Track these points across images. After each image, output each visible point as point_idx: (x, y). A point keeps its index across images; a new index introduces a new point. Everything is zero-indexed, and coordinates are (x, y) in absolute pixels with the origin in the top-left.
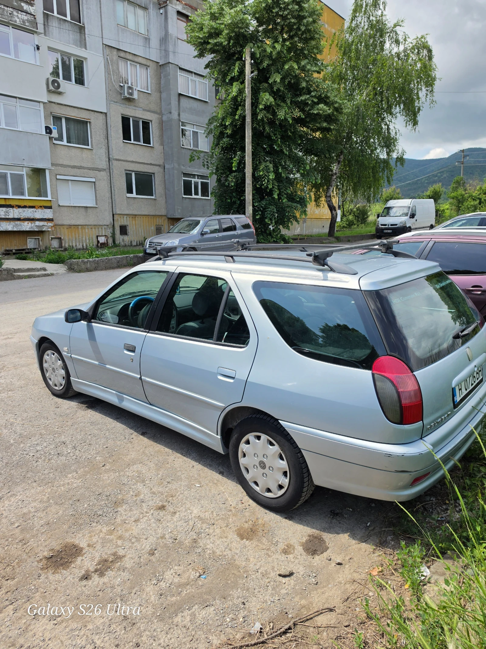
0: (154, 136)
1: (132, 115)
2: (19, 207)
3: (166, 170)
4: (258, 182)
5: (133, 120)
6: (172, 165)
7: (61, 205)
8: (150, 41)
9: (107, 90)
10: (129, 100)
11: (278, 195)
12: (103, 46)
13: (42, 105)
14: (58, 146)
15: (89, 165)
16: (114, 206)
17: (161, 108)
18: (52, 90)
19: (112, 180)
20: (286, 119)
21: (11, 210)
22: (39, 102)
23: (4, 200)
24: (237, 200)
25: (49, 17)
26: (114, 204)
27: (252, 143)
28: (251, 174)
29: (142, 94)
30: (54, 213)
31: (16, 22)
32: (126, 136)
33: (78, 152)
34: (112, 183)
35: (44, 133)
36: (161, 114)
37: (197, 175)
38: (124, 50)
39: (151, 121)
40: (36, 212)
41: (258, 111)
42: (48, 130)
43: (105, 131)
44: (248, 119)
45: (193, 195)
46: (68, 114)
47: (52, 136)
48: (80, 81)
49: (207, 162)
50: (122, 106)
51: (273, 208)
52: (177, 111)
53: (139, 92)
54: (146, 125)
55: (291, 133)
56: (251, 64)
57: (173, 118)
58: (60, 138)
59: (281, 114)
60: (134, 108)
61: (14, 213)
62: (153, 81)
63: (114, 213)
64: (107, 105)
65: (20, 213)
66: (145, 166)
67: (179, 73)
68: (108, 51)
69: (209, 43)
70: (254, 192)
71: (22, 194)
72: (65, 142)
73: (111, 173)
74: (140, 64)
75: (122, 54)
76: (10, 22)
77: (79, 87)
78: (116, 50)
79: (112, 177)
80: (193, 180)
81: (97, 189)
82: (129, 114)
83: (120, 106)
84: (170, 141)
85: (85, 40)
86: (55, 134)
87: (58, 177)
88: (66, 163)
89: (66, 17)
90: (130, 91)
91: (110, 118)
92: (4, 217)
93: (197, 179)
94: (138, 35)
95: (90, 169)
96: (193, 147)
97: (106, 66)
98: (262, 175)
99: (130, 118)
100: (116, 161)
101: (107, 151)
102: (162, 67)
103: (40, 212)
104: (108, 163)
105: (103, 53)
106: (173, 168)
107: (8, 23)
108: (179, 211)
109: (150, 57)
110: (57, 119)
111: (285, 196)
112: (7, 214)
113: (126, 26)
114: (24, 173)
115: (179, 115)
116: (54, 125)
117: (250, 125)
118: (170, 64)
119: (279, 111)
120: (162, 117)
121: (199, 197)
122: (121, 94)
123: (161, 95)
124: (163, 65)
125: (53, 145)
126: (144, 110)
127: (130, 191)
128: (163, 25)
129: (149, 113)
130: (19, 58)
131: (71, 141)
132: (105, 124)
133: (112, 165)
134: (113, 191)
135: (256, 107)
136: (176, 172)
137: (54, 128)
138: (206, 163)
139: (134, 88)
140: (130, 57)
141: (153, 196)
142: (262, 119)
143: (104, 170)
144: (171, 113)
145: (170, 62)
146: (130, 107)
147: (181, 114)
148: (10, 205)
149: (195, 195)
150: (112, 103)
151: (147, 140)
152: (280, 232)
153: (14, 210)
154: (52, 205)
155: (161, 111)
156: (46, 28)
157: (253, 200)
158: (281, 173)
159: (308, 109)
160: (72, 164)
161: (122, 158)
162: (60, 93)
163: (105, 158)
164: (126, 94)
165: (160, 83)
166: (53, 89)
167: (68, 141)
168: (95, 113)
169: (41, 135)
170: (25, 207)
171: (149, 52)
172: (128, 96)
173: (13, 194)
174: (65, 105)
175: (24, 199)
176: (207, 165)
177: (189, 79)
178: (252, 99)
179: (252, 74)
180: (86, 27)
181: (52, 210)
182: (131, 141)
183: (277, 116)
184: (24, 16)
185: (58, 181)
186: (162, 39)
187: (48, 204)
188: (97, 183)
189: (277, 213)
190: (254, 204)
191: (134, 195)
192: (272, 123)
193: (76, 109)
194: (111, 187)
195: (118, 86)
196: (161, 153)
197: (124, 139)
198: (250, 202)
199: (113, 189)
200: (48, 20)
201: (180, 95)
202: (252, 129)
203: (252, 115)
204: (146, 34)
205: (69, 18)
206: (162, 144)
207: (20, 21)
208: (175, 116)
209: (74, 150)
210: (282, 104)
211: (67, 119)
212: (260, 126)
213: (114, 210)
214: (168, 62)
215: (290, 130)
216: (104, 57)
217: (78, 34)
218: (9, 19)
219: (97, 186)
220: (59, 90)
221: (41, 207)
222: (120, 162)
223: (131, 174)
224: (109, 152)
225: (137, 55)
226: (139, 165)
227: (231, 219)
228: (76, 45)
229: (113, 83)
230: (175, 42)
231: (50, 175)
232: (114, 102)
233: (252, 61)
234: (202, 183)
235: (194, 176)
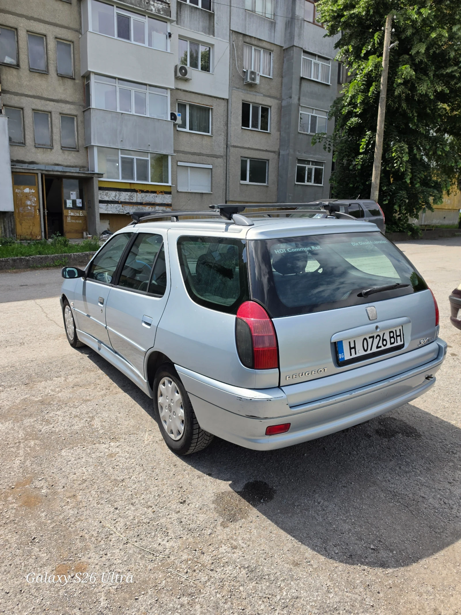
0: (272, 122)
1: (253, 101)
2: (142, 191)
3: (280, 156)
4: (389, 164)
5: (253, 107)
6: (288, 151)
7: (179, 190)
8: (276, 25)
9: (231, 76)
10: (251, 86)
11: (411, 179)
12: (230, 32)
13: (169, 91)
14: (181, 133)
15: (208, 152)
16: (227, 192)
17: (281, 93)
18: (179, 77)
19: (228, 167)
20: (426, 95)
21: (135, 194)
22: (166, 89)
23: (129, 184)
24: (361, 185)
25: (182, 6)
26: (227, 190)
27: (385, 121)
28: (381, 156)
29: (264, 80)
30: (173, 198)
31: (152, 10)
32: (245, 122)
33: (198, 139)
34: (228, 170)
35: (169, 119)
36: (281, 99)
37: (313, 162)
38: (250, 35)
39: (270, 107)
40: (157, 197)
41: (395, 86)
42: (173, 117)
43: (226, 118)
44: (383, 95)
45: (306, 182)
46: (192, 101)
47: (176, 122)
48: (206, 68)
49: (329, 145)
50: (243, 92)
51: (403, 193)
52: (298, 96)
53: (262, 77)
54: (265, 110)
55: (430, 110)
56: (392, 34)
57: (293, 102)
58: (184, 126)
59: (423, 88)
60: (255, 93)
61: (138, 197)
62: (276, 66)
63: (227, 199)
64: (229, 91)
65: (142, 198)
66: (261, 152)
67: (302, 57)
68: (234, 36)
69: (343, 16)
70: (383, 175)
71: (146, 179)
72: (187, 130)
73: (228, 160)
74: (264, 48)
75: (248, 40)
76: (147, 11)
77: (204, 74)
78: (242, 36)
79: (228, 164)
80: (307, 166)
81: (213, 176)
82: (249, 100)
83: (242, 92)
84: (287, 126)
85: (214, 26)
86: (179, 121)
87: (179, 163)
88: (187, 149)
89: (198, 5)
90: (253, 76)
91: (231, 104)
92: (128, 201)
93: (312, 165)
94: (264, 19)
95: (208, 156)
96: (311, 132)
97: (231, 51)
98: (395, 156)
99: (249, 105)
100: (233, 148)
101: (225, 138)
102: (285, 51)
103: (160, 197)
104: (225, 151)
105: (230, 39)
106: (288, 154)
107: (145, 12)
108: (290, 198)
109: (274, 41)
110: (182, 107)
111: (419, 180)
112: (131, 198)
113: (253, 11)
114: (149, 159)
115: (299, 99)
116: (178, 112)
117: (385, 101)
118: (294, 48)
119: (420, 86)
120: (282, 102)
121: (312, 183)
122: (243, 79)
123: (282, 80)
124: (286, 49)
125: (176, 132)
126: (264, 96)
127: (244, 178)
128: (290, 8)
129: (269, 99)
130: (152, 47)
131: (193, 127)
132: (226, 111)
133: (229, 151)
134: (228, 178)
135: (393, 83)
136: (290, 158)
137: (179, 115)
138: (327, 146)
139: (257, 73)
140: (255, 42)
141: (265, 183)
142: (400, 96)
143: (221, 157)
144: (291, 97)
145: (295, 44)
146: (251, 93)
147: (301, 98)
148: (134, 189)
149: (308, 181)
150: (235, 89)
151: (265, 127)
152: (408, 220)
153: (137, 195)
154: (172, 191)
155: (281, 96)
156: (179, 17)
157: (380, 183)
158: (416, 154)
159: (453, 83)
160: (193, 151)
161: (239, 145)
162: (187, 80)
163: (223, 145)
164: (249, 80)
165: (282, 68)
166: (180, 75)
167: (191, 129)
168: (218, 100)
169: (166, 122)
170: (147, 192)
171: (274, 37)
172: (250, 82)
173: (138, 179)
174: (190, 92)
175: (147, 184)
176: (329, 148)
177: (313, 62)
178: (389, 73)
179: (392, 45)
180: (215, 13)
181: (171, 195)
182: (249, 127)
183: (417, 91)
184: (160, 5)
185: (179, 167)
186: (288, 23)
187: (168, 190)
188: (213, 170)
189: (408, 199)
190: (382, 188)
191: (247, 182)
192: (409, 100)
193: (200, 96)
194: (226, 174)
195: (241, 71)
196: (277, 139)
197: (243, 126)
198: (376, 187)
199: (228, 176)
200: (180, 8)
201: (302, 79)
202: (386, 106)
203: (388, 91)
204: (273, 18)
205: (200, 6)
206: (279, 130)
207: (155, 10)
208: (295, 100)
209: (195, 137)
210: (424, 77)
211: (191, 106)
212: (395, 103)
213: (227, 197)
214: (292, 45)
215: (430, 107)
216: (230, 43)
217: (208, 22)
218: (146, 8)
219: (213, 173)
220: (186, 77)
221: (161, 192)
222: (237, 149)
223: (246, 161)
224: (227, 139)
225: (262, 40)
226: (255, 151)
227: (359, 205)
228: (204, 33)
229: (236, 69)
230: (301, 24)
231: (172, 161)
232: (237, 88)
233: (393, 30)
234: (316, 169)
235: (308, 162)
